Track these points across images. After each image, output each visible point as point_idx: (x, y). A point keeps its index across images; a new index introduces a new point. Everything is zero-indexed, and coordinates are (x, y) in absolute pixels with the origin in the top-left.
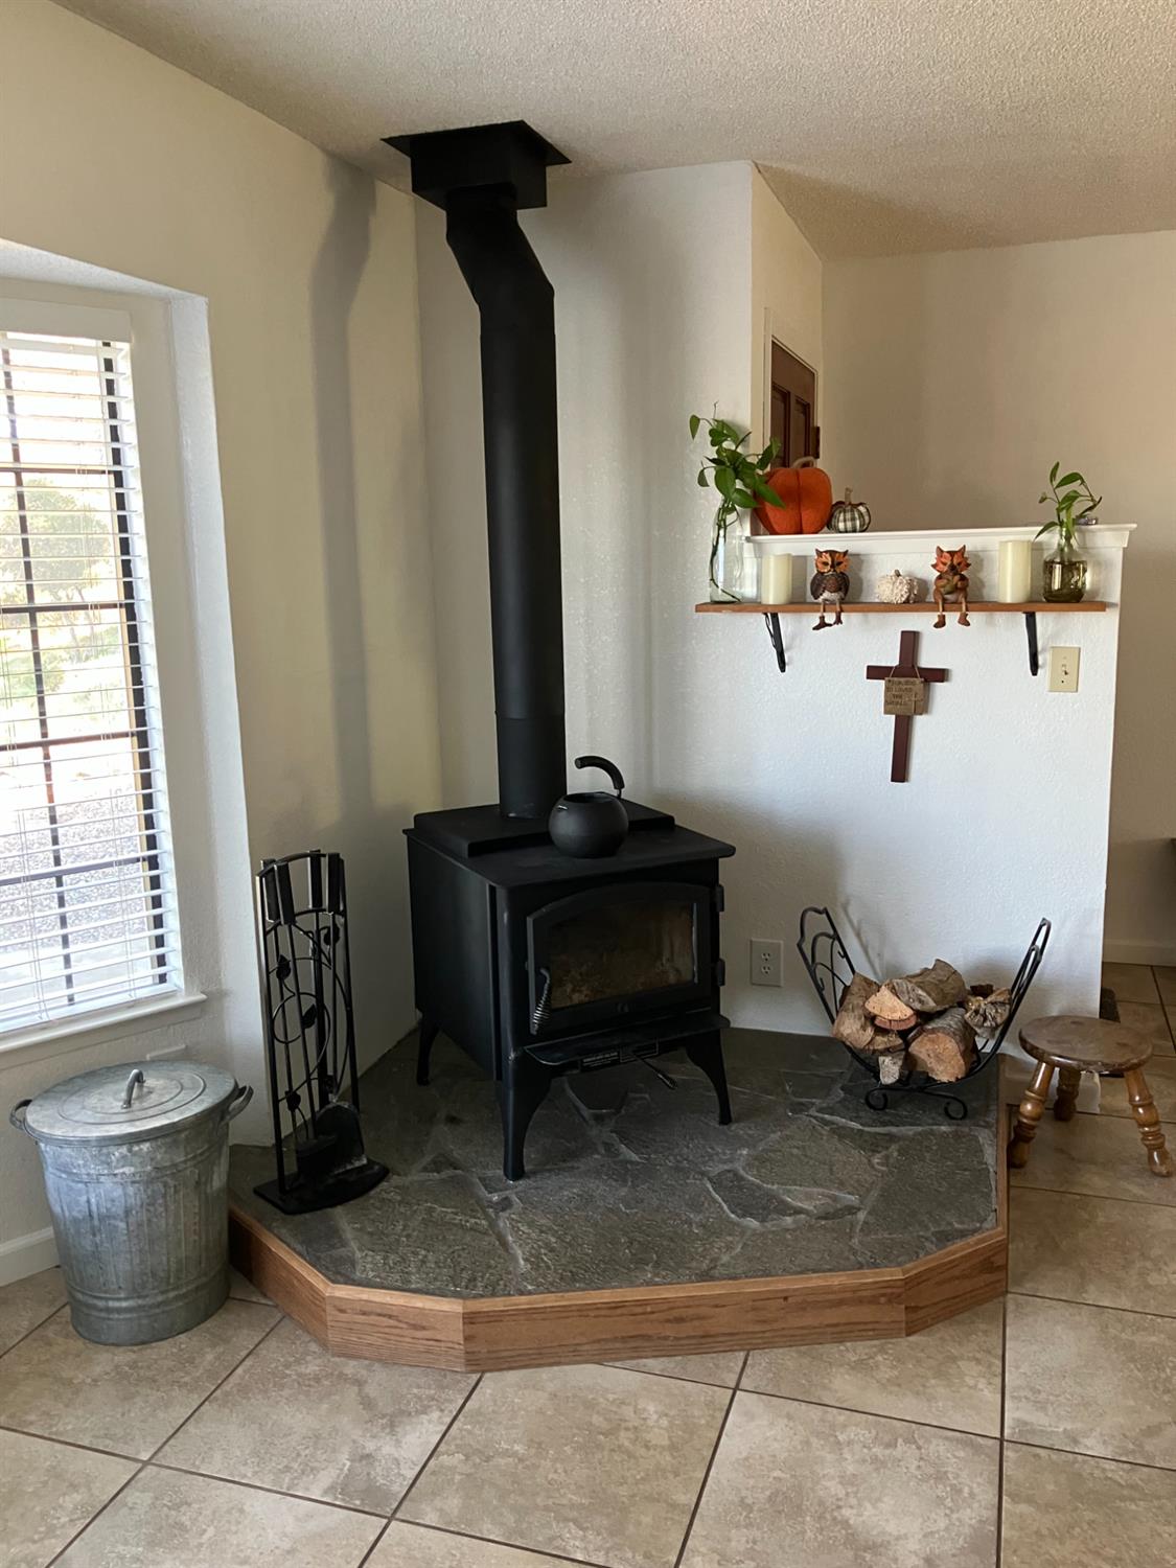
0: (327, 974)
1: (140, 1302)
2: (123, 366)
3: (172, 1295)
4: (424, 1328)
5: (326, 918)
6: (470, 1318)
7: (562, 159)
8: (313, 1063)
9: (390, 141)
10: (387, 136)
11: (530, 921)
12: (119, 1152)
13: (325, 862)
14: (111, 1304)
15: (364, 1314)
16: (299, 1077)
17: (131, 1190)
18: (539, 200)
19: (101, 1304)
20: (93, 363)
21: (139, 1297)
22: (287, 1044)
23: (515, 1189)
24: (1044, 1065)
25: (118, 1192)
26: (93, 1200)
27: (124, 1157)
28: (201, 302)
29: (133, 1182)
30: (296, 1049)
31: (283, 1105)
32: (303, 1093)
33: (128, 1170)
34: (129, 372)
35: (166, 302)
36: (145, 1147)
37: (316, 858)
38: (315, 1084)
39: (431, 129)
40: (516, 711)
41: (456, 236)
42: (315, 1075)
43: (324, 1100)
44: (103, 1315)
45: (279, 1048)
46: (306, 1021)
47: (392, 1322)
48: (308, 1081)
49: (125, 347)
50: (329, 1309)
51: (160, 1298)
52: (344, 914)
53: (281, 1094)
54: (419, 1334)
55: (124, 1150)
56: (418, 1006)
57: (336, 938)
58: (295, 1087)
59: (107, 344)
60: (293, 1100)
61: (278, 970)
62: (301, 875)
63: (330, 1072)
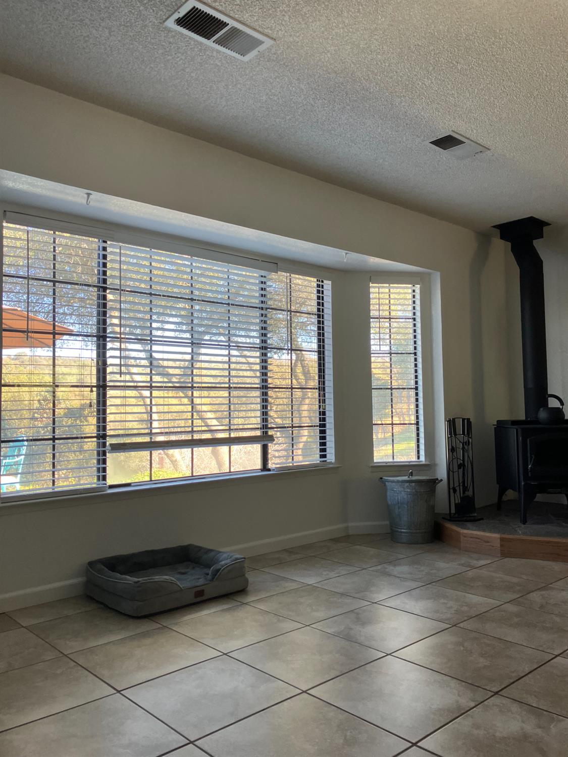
0: (466, 454)
1: (409, 531)
2: (418, 291)
3: (418, 531)
4: (488, 542)
5: (466, 439)
6: (502, 539)
7: (547, 224)
8: (461, 480)
9: (494, 227)
10: (493, 225)
11: (528, 440)
12: (407, 484)
13: (466, 421)
14: (402, 530)
15: (471, 538)
16: (456, 484)
17: (409, 496)
18: (540, 236)
19: (400, 530)
20: (410, 291)
21: (410, 529)
22: (453, 472)
23: (523, 526)
25: (405, 497)
26: (399, 498)
27: (408, 486)
28: (438, 274)
29: (410, 494)
30: (456, 474)
31: (452, 491)
32: (457, 489)
33: (409, 490)
35: (429, 274)
36: (413, 484)
37: (463, 420)
38: (461, 487)
39: (505, 222)
40: (530, 385)
41: (513, 250)
42: (461, 484)
43: (464, 493)
44: (400, 534)
45: (451, 473)
46: (460, 466)
47: (479, 540)
48: (459, 486)
49: (419, 286)
50: (461, 536)
51: (415, 531)
52: (471, 438)
53: (451, 487)
54: (489, 544)
55: (408, 484)
56: (498, 483)
57: (469, 444)
58: (455, 486)
59: (414, 286)
60: (455, 491)
61: (452, 450)
62: (459, 424)
63: (466, 485)
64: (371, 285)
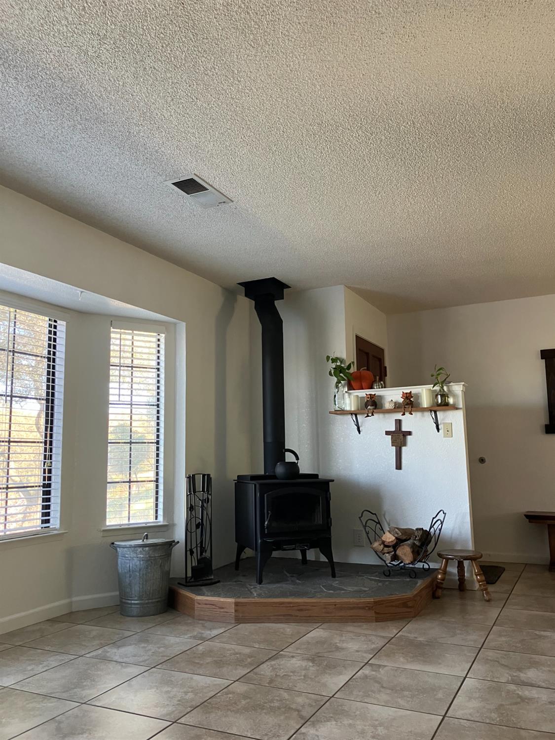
0: (205, 513)
1: (141, 602)
2: (163, 340)
3: (150, 601)
4: (223, 608)
5: (206, 496)
6: (237, 604)
7: (288, 287)
8: (199, 542)
9: (239, 284)
10: (238, 282)
11: (265, 495)
12: (140, 549)
13: (206, 477)
14: (133, 602)
15: (206, 604)
16: (194, 545)
17: (142, 562)
18: (281, 297)
19: (130, 602)
20: (154, 340)
21: (141, 600)
22: (191, 532)
23: (258, 586)
24: (444, 560)
25: (138, 563)
26: (131, 566)
27: (141, 551)
28: (184, 324)
29: (143, 560)
30: (194, 534)
31: (189, 553)
32: (195, 550)
33: (142, 556)
34: (164, 342)
35: (175, 324)
36: (147, 549)
37: (204, 476)
38: (199, 549)
39: (250, 280)
40: (269, 440)
41: (257, 308)
42: (199, 545)
43: (201, 554)
44: (130, 606)
45: (189, 534)
46: (197, 526)
47: (214, 607)
48: (197, 547)
49: (163, 335)
50: (196, 604)
51: (147, 601)
52: (211, 495)
53: (188, 549)
54: (222, 610)
55: (141, 549)
56: (236, 541)
57: (208, 502)
58: (192, 548)
59: (159, 335)
60: (192, 553)
61: (191, 508)
62: (199, 480)
63: (204, 546)
64: (112, 330)
